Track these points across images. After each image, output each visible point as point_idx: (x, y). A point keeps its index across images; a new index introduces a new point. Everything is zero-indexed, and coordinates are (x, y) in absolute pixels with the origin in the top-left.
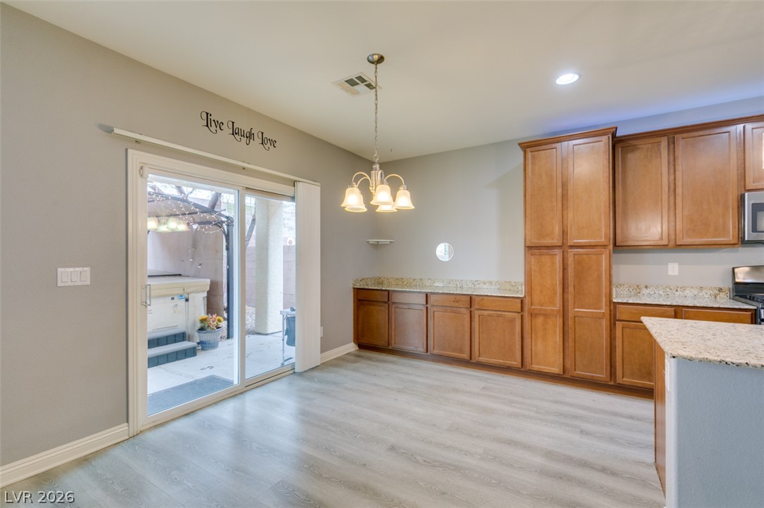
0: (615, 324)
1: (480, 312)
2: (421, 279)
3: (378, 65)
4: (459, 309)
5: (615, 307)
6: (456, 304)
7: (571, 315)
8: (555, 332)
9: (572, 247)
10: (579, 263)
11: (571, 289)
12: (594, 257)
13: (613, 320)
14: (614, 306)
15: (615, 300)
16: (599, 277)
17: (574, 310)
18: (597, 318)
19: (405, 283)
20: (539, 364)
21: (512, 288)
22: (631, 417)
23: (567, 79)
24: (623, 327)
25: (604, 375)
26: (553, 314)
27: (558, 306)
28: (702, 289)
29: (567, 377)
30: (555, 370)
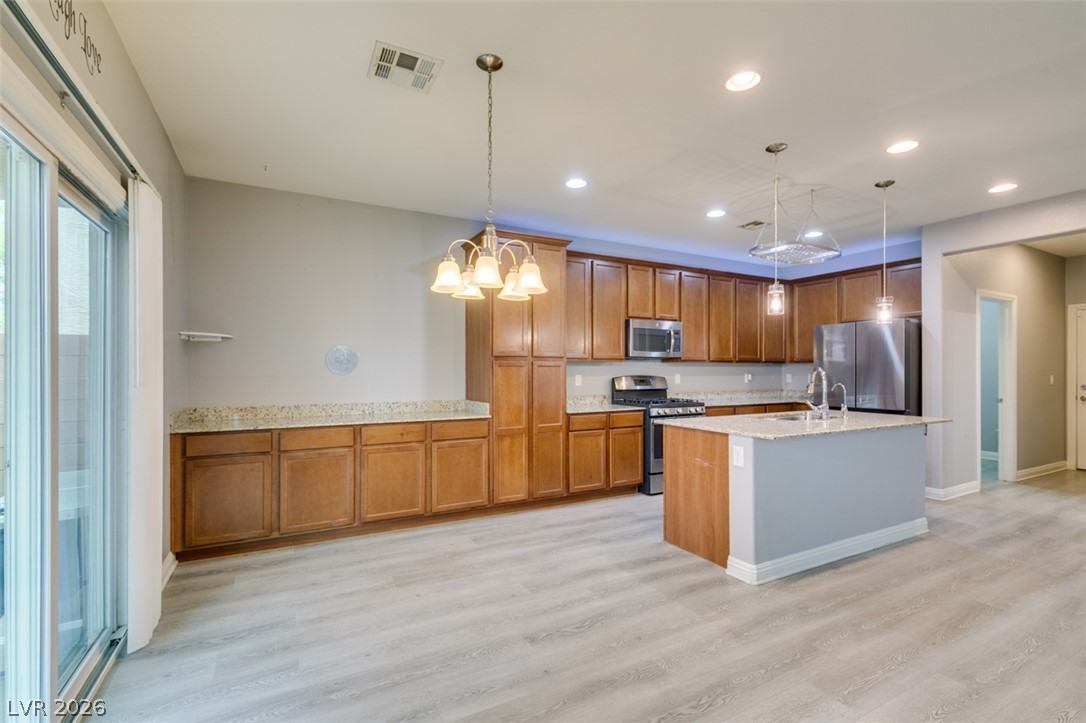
0: (568, 435)
1: (439, 443)
2: (297, 407)
3: (493, 73)
4: (409, 445)
5: (569, 419)
6: (405, 439)
7: (535, 432)
8: (521, 452)
9: (536, 358)
11: (535, 403)
13: (568, 431)
14: (569, 416)
15: (569, 412)
17: (538, 425)
18: (556, 430)
19: (262, 415)
20: (505, 494)
21: (442, 409)
22: (603, 518)
23: (576, 183)
24: (576, 436)
25: (559, 489)
26: (519, 433)
27: (524, 424)
28: (595, 397)
29: (531, 500)
30: (521, 496)
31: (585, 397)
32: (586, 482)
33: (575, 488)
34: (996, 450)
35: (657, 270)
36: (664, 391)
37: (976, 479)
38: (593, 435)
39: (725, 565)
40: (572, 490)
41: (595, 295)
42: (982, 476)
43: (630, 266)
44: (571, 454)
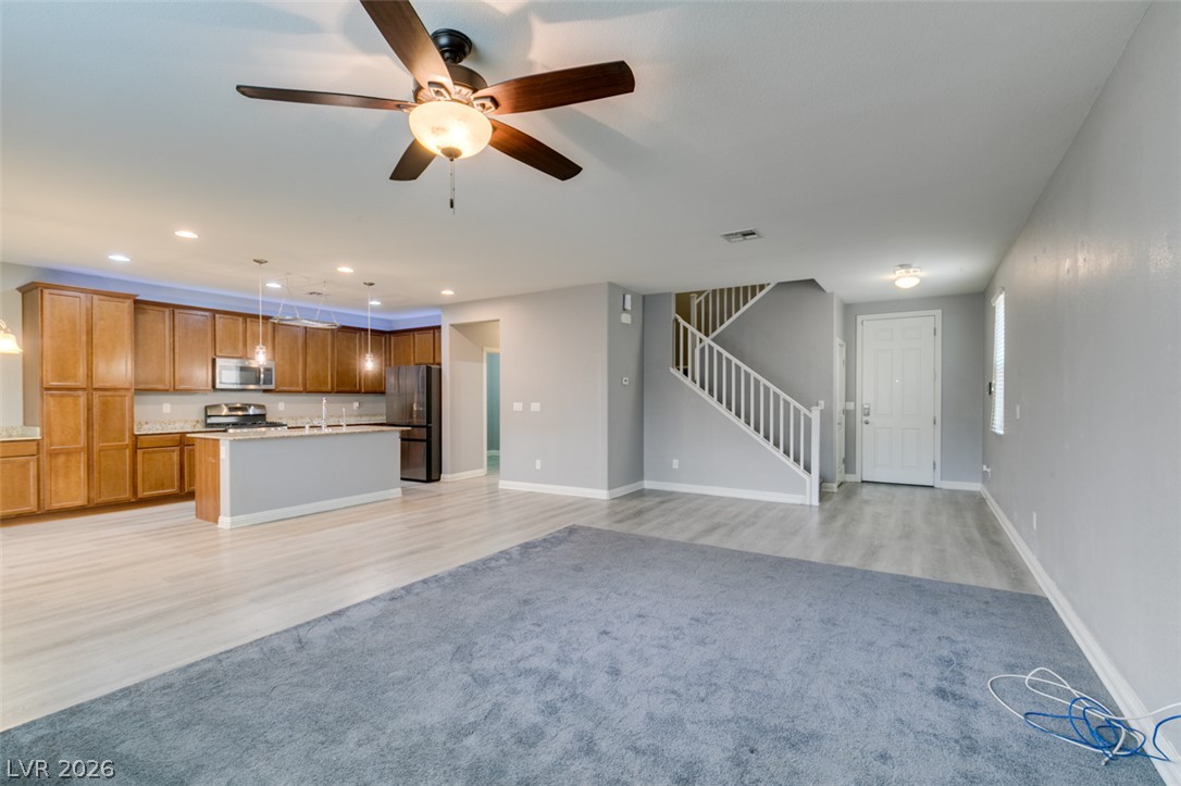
0: (136, 452)
5: (136, 439)
7: (95, 450)
8: (79, 467)
9: (96, 389)
10: (104, 404)
11: (96, 427)
12: (118, 399)
13: (135, 449)
14: (136, 436)
15: (137, 432)
16: (123, 416)
17: (97, 445)
18: (121, 448)
20: (59, 502)
24: (144, 453)
25: (127, 495)
26: (77, 451)
27: (82, 442)
28: (186, 421)
29: (91, 505)
30: (81, 502)
31: (174, 422)
32: (156, 489)
33: (142, 494)
34: (498, 449)
35: (248, 320)
36: (264, 415)
37: (482, 467)
38: (165, 451)
39: (216, 521)
40: (139, 496)
41: (176, 338)
42: (488, 465)
43: (217, 316)
44: (139, 467)
